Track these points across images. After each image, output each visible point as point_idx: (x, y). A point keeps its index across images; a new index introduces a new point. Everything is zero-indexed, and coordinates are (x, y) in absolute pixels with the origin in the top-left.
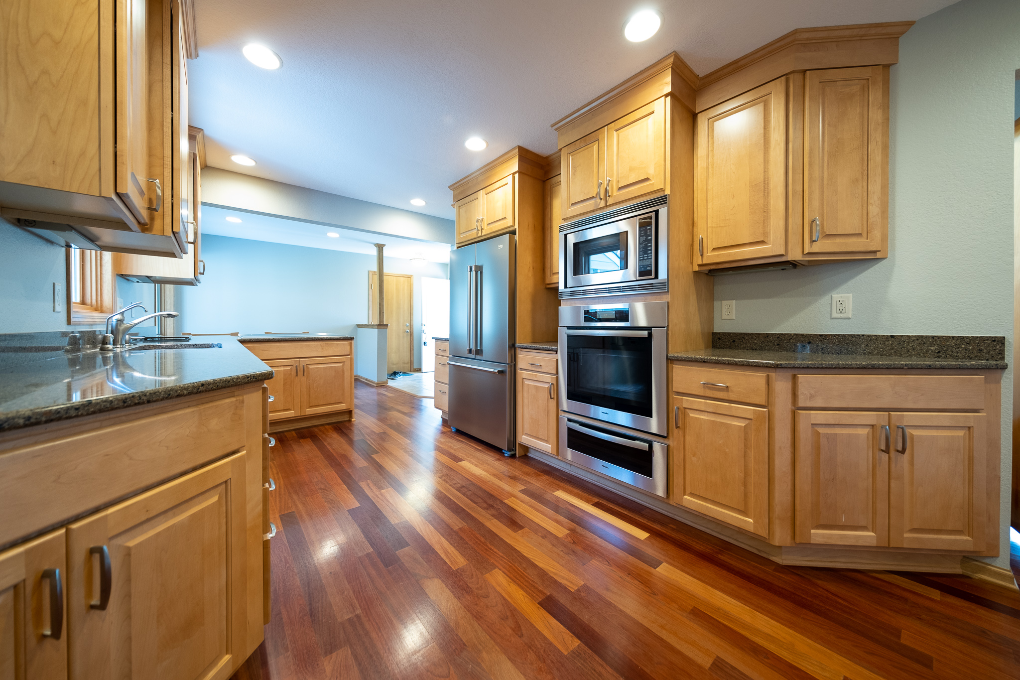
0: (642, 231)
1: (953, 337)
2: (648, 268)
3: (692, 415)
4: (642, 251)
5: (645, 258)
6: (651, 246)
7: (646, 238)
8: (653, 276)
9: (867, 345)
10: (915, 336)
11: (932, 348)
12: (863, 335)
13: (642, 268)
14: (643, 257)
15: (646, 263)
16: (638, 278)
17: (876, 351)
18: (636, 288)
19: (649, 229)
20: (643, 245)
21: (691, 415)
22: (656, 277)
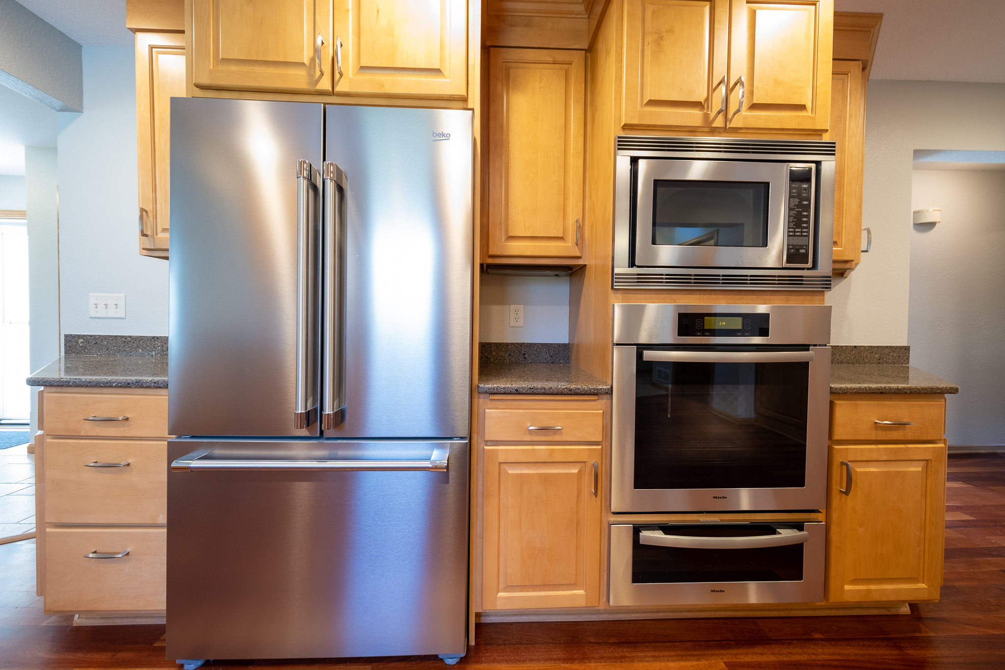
0: (794, 188)
1: (887, 347)
2: (802, 251)
3: (860, 469)
4: (793, 221)
5: (798, 234)
6: (808, 216)
7: (800, 203)
8: (810, 265)
9: (840, 355)
10: (868, 346)
11: (877, 356)
12: (838, 346)
13: (792, 249)
14: (795, 232)
15: (798, 241)
16: (785, 265)
17: (845, 360)
18: (775, 280)
19: (805, 189)
20: (795, 212)
21: (858, 470)
22: (814, 266)
